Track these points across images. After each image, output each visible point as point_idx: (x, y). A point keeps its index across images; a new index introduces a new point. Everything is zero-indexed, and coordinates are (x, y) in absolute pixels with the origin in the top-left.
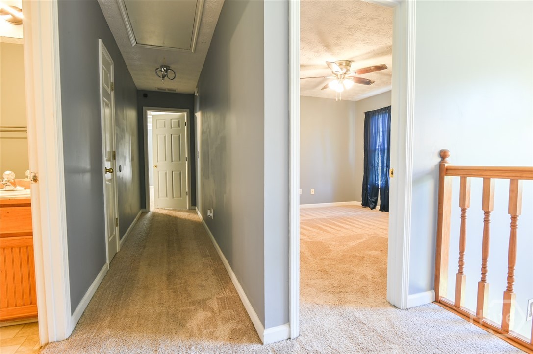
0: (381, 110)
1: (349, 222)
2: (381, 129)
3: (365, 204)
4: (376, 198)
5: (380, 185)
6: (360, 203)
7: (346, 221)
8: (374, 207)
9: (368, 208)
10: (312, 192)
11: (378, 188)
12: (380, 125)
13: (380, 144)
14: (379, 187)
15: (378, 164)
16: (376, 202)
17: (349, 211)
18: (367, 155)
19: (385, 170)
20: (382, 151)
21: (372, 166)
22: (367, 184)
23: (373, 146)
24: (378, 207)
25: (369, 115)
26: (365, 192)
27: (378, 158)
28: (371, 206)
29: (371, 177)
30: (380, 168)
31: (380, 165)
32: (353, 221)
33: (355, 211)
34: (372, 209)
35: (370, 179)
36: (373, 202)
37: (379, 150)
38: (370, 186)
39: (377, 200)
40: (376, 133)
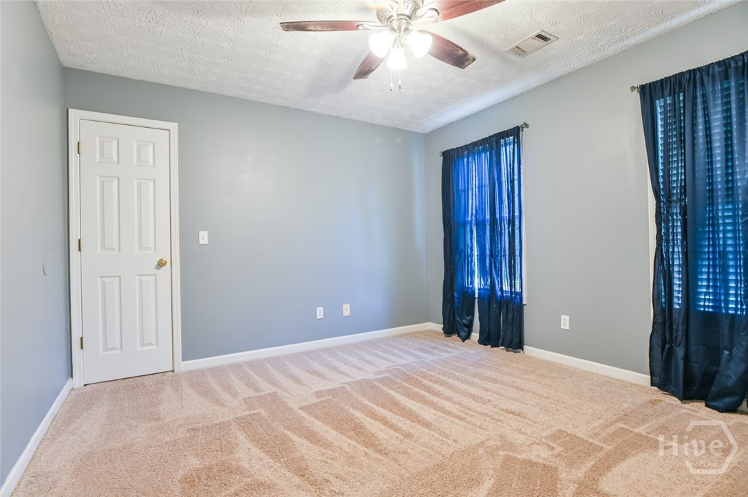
0: (475, 144)
1: (429, 390)
2: (474, 182)
3: (450, 329)
4: (470, 317)
5: (477, 292)
6: (439, 327)
7: (421, 385)
8: (467, 337)
9: (455, 337)
10: (346, 310)
11: (474, 298)
12: (474, 173)
13: (474, 211)
14: (477, 296)
15: (472, 250)
16: (470, 327)
17: (420, 350)
18: (450, 234)
19: (488, 261)
20: (480, 225)
21: (460, 255)
22: (452, 290)
23: (462, 214)
24: (475, 336)
25: (450, 159)
26: (449, 306)
27: (471, 238)
28: (463, 334)
29: (459, 276)
30: (475, 258)
31: (476, 252)
32: (437, 387)
33: (434, 348)
34: (463, 341)
35: (458, 281)
36: (465, 325)
37: (474, 223)
38: (459, 293)
39: (472, 321)
40: (466, 190)
